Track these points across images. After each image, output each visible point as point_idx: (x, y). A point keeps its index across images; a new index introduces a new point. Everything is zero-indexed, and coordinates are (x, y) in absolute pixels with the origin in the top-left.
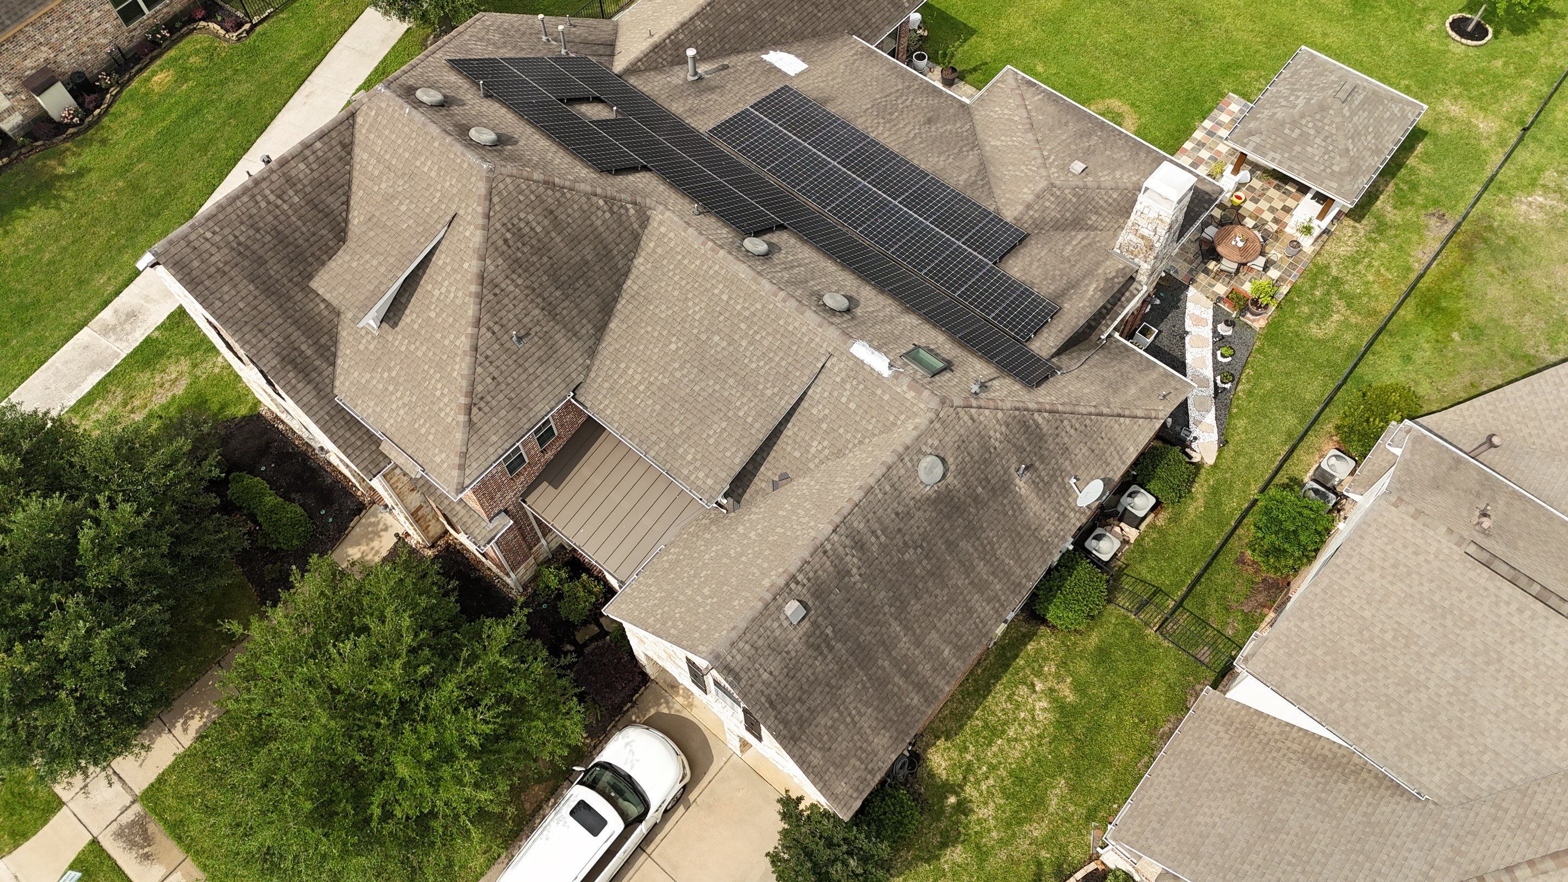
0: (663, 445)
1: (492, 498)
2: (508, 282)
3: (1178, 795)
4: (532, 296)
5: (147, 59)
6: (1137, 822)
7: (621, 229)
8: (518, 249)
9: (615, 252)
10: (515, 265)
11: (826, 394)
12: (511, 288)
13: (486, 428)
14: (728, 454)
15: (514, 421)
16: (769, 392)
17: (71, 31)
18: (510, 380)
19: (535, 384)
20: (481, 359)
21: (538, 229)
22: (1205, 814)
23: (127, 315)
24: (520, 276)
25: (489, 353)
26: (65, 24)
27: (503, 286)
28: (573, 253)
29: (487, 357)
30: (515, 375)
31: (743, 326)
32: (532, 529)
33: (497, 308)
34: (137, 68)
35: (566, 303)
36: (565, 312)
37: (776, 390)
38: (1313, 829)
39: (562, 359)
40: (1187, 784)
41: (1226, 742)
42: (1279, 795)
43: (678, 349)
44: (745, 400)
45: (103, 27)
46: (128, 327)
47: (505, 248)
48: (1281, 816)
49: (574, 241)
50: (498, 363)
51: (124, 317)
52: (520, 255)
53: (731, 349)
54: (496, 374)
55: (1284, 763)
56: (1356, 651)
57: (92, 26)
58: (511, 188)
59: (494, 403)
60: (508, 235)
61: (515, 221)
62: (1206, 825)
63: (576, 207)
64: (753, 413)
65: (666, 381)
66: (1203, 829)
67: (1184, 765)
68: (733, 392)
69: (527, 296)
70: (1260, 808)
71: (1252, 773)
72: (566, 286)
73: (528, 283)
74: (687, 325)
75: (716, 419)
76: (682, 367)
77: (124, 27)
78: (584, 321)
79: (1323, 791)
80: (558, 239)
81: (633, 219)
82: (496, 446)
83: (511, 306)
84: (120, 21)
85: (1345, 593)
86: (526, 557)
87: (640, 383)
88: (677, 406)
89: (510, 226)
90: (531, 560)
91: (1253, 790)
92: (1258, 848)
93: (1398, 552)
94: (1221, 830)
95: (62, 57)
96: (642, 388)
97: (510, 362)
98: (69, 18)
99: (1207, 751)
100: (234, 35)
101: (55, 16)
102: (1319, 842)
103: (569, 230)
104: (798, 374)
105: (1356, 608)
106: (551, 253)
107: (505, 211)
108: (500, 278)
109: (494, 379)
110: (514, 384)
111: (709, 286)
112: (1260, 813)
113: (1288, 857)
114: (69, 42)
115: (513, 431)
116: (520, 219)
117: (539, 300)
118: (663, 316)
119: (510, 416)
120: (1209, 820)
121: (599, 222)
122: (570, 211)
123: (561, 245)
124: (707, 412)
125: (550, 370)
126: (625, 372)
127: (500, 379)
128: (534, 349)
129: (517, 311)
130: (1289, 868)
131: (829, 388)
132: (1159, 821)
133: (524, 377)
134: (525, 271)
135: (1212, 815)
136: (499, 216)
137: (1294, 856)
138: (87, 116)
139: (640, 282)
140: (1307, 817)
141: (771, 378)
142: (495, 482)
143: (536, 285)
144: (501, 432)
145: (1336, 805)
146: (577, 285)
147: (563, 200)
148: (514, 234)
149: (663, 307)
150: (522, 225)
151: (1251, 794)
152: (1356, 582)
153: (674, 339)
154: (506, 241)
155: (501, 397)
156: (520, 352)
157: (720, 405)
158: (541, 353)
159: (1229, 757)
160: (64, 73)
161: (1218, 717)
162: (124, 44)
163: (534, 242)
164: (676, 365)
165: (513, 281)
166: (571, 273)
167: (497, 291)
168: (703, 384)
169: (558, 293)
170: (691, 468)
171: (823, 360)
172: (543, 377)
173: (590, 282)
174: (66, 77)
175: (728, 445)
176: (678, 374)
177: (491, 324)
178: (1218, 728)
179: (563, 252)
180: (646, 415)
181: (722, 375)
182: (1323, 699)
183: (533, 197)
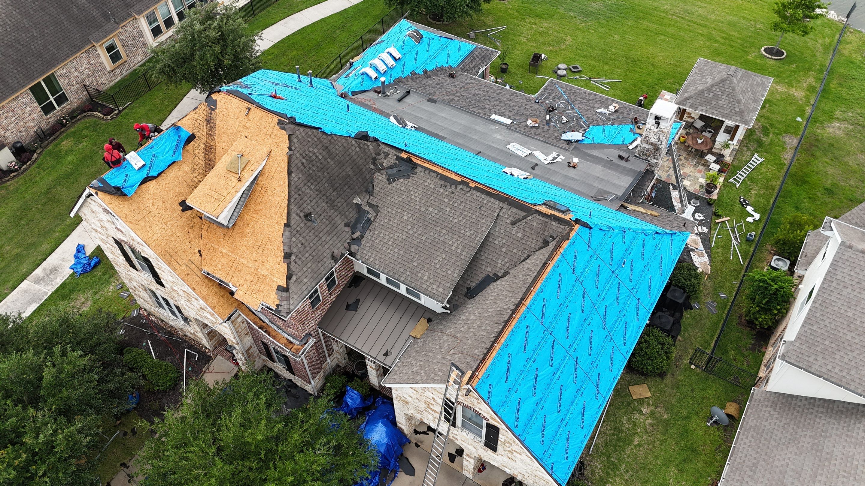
0: (408, 273)
1: (303, 324)
2: (306, 187)
3: (757, 452)
4: (320, 196)
5: (58, 133)
6: (737, 474)
7: (366, 157)
8: (310, 168)
9: (364, 170)
10: (309, 177)
11: (502, 231)
12: (308, 191)
13: (300, 274)
14: (449, 272)
15: (316, 270)
16: (468, 234)
17: (14, 118)
18: (312, 245)
19: (326, 247)
20: (294, 233)
21: (320, 157)
22: (779, 460)
23: (51, 270)
24: (312, 184)
25: (298, 229)
26: (11, 114)
27: (303, 189)
28: (340, 171)
29: (297, 231)
30: (314, 242)
31: (446, 200)
32: (323, 351)
33: (301, 202)
34: (52, 138)
35: (340, 199)
36: (339, 205)
37: (472, 232)
38: (851, 454)
39: (340, 232)
40: (761, 445)
41: (776, 416)
42: (822, 439)
43: (409, 218)
44: (454, 240)
45: (32, 116)
46: (52, 277)
47: (302, 168)
48: (827, 450)
49: (340, 164)
50: (304, 235)
51: (49, 272)
52: (311, 172)
53: (441, 214)
54: (303, 241)
55: (818, 420)
56: (849, 338)
57: (26, 116)
58: (303, 134)
59: (304, 259)
60: (304, 161)
61: (307, 152)
62: (782, 466)
63: (340, 145)
64: (460, 247)
65: (404, 237)
66: (781, 468)
67: (755, 434)
68: (446, 237)
69: (317, 195)
70: (812, 449)
71: (800, 430)
72: (339, 189)
73: (317, 188)
74: (412, 205)
75: (438, 254)
76: (413, 228)
77: (45, 117)
78: (351, 210)
79: (848, 430)
80: (332, 163)
81: (372, 151)
82: (307, 285)
83: (309, 201)
84: (42, 113)
85: (833, 304)
86: (319, 370)
87: (389, 240)
88: (413, 250)
89: (304, 155)
90: (322, 373)
91: (804, 439)
92: (820, 472)
93: (858, 274)
94: (793, 467)
95: (8, 134)
96: (390, 243)
97: (311, 234)
98: (13, 111)
99: (767, 424)
100: (109, 117)
101: (5, 110)
102: (858, 460)
103: (338, 158)
104: (484, 221)
105: (842, 311)
106: (329, 171)
107: (301, 147)
108: (301, 185)
109: (302, 244)
110: (314, 247)
111: (422, 182)
112: (814, 452)
113: (842, 473)
114: (13, 125)
115: (316, 276)
116: (310, 152)
117: (324, 198)
118: (397, 202)
119: (313, 266)
120: (783, 463)
121: (353, 153)
122: (337, 147)
123: (334, 166)
124: (432, 251)
125: (334, 238)
126: (378, 235)
127: (306, 244)
128: (323, 226)
129: (313, 204)
130: (845, 480)
131: (503, 227)
132: (751, 470)
133: (319, 242)
134: (315, 181)
135: (784, 460)
136: (298, 149)
137: (845, 471)
138: (23, 165)
139: (380, 186)
140: (844, 447)
141: (468, 226)
142: (305, 312)
143: (322, 189)
144: (309, 276)
145: (859, 437)
146: (345, 189)
147: (332, 141)
148: (307, 160)
149: (396, 197)
150: (311, 155)
151: (804, 442)
152: (838, 296)
153: (405, 213)
154: (303, 164)
155: (307, 255)
156: (316, 229)
157: (439, 246)
158: (328, 228)
159: (782, 425)
160: (9, 143)
161: (766, 403)
162: (44, 126)
163: (319, 164)
164: (409, 227)
165: (309, 186)
166: (340, 182)
167: (300, 192)
168: (427, 236)
169: (334, 194)
170: (428, 283)
171: (497, 211)
172: (331, 242)
173: (352, 187)
174: (10, 145)
175: (448, 267)
176: (411, 232)
177: (298, 212)
178: (768, 409)
179: (335, 170)
180: (395, 258)
181: (438, 229)
182: (836, 370)
183: (316, 140)
